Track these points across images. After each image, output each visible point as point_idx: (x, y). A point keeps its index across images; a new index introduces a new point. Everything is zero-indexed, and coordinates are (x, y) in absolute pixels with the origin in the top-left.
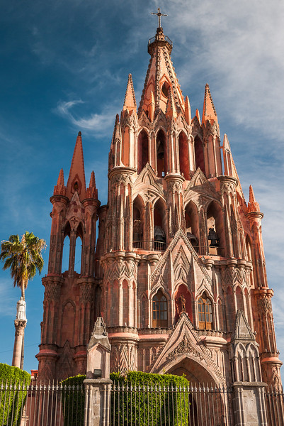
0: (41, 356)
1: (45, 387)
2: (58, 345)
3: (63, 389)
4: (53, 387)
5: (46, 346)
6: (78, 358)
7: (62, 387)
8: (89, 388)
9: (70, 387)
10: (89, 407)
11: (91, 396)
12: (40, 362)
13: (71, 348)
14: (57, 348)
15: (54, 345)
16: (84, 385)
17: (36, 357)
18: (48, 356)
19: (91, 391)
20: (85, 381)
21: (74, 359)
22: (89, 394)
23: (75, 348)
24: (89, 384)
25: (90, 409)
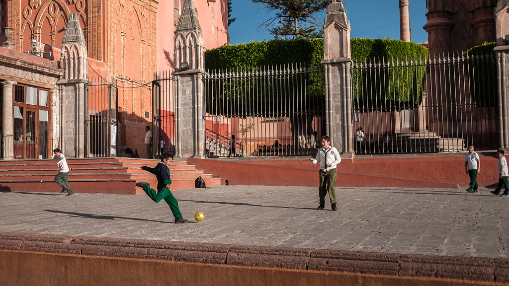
0: (430, 27)
1: (449, 60)
2: (450, 10)
3: (470, 59)
4: (459, 59)
5: (435, 15)
6: (478, 23)
7: (468, 57)
8: (501, 55)
9: (477, 57)
10: (502, 76)
11: (504, 64)
12: (430, 34)
13: (467, 12)
14: (449, 14)
15: (444, 11)
16: (495, 53)
17: (425, 28)
18: (438, 25)
19: (504, 59)
20: (496, 49)
21: (472, 26)
22: (501, 62)
23: (473, 12)
24: (501, 51)
25: (504, 78)
